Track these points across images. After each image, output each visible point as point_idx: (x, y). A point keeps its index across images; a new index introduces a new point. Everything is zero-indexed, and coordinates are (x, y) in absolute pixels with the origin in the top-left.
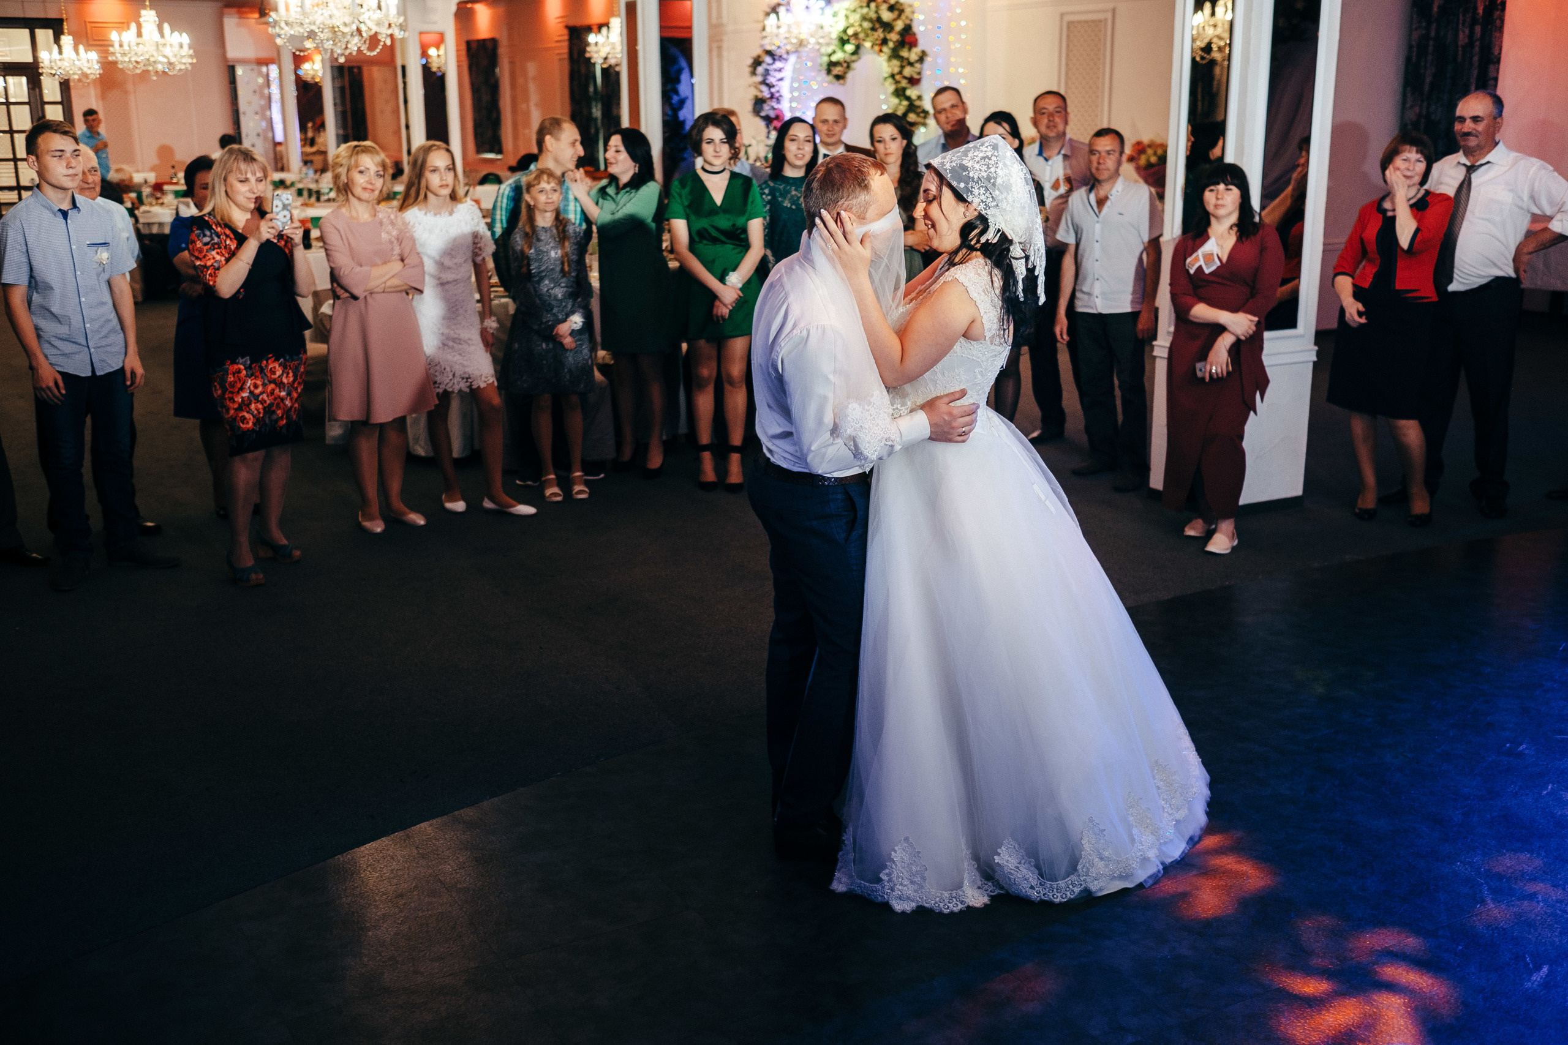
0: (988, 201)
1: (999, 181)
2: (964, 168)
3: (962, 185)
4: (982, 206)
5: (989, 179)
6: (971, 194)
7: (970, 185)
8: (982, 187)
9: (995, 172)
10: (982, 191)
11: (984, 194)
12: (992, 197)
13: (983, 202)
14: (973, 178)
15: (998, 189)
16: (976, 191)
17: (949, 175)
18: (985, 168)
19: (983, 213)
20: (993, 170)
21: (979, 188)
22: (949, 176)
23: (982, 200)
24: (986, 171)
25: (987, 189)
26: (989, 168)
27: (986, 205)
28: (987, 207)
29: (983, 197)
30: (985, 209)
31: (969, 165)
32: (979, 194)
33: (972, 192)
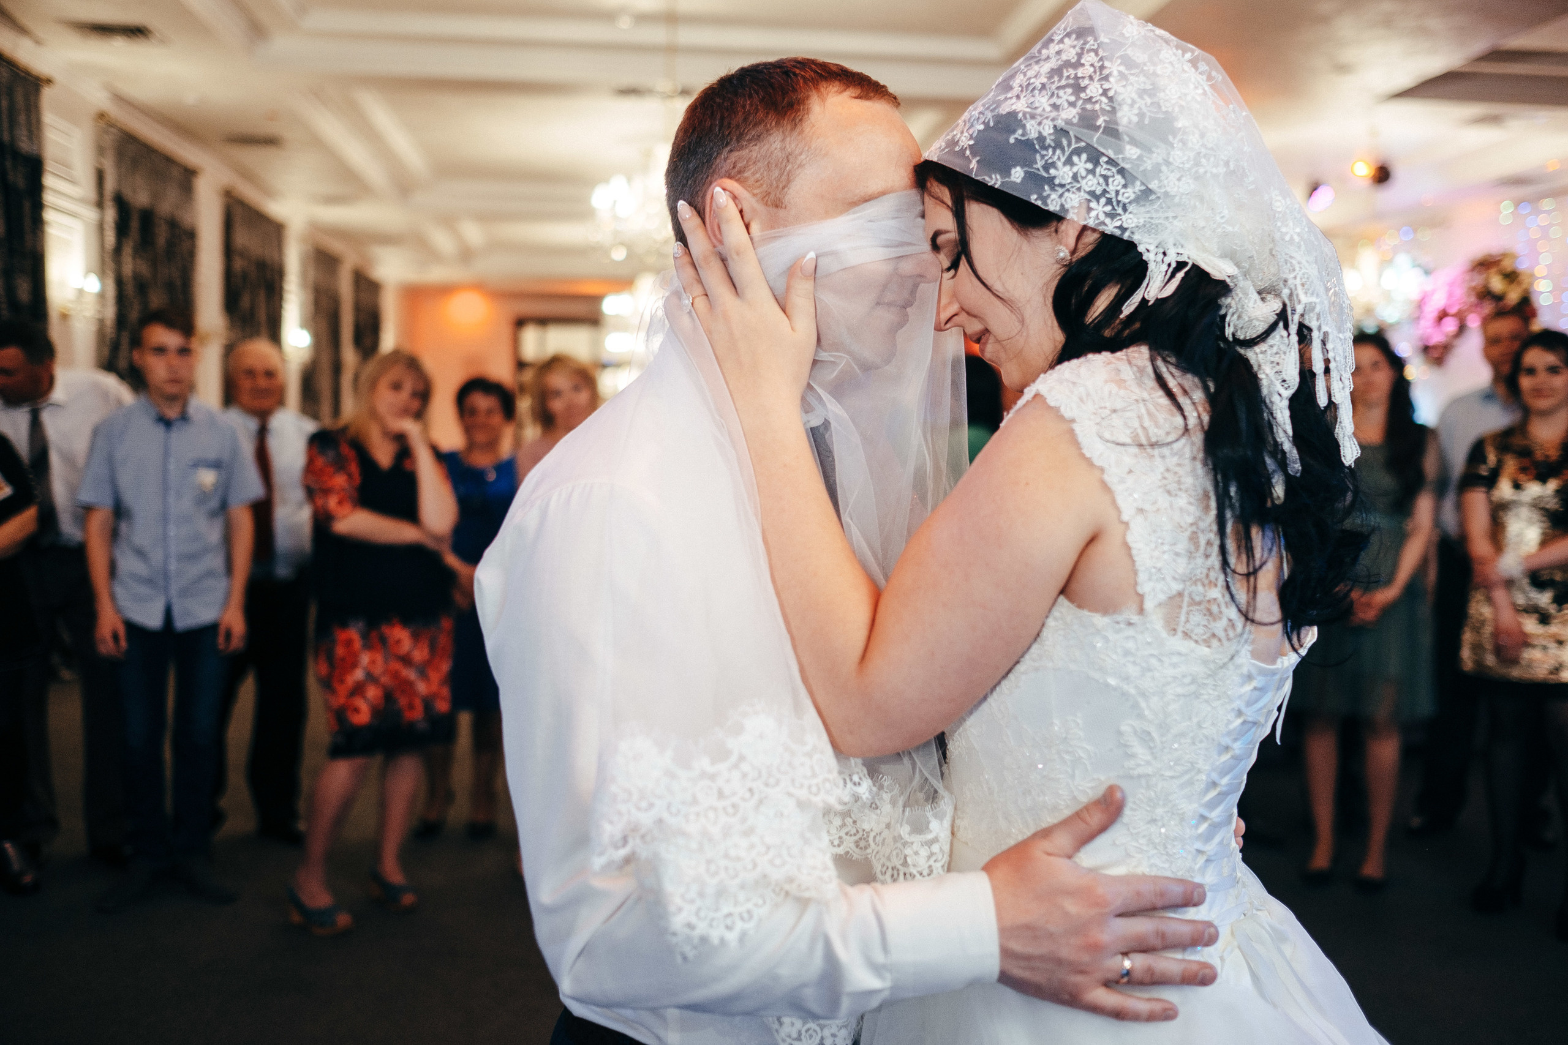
0: (1112, 188)
1: (1126, 117)
2: (1009, 122)
3: (1017, 174)
4: (1099, 209)
5: (1087, 120)
6: (1053, 189)
7: (1040, 164)
8: (1078, 152)
9: (1105, 92)
10: (1082, 164)
11: (1092, 172)
12: (1122, 171)
13: (1097, 198)
14: (1041, 139)
15: (1134, 142)
16: (1063, 173)
17: (974, 164)
18: (1067, 95)
19: (1111, 227)
20: (1094, 90)
21: (1069, 162)
22: (973, 168)
23: (1092, 193)
24: (1072, 104)
25: (1095, 157)
26: (1078, 89)
27: (1109, 201)
28: (1117, 209)
29: (1091, 183)
30: (1112, 216)
31: (1020, 106)
32: (1075, 177)
33: (1051, 181)
